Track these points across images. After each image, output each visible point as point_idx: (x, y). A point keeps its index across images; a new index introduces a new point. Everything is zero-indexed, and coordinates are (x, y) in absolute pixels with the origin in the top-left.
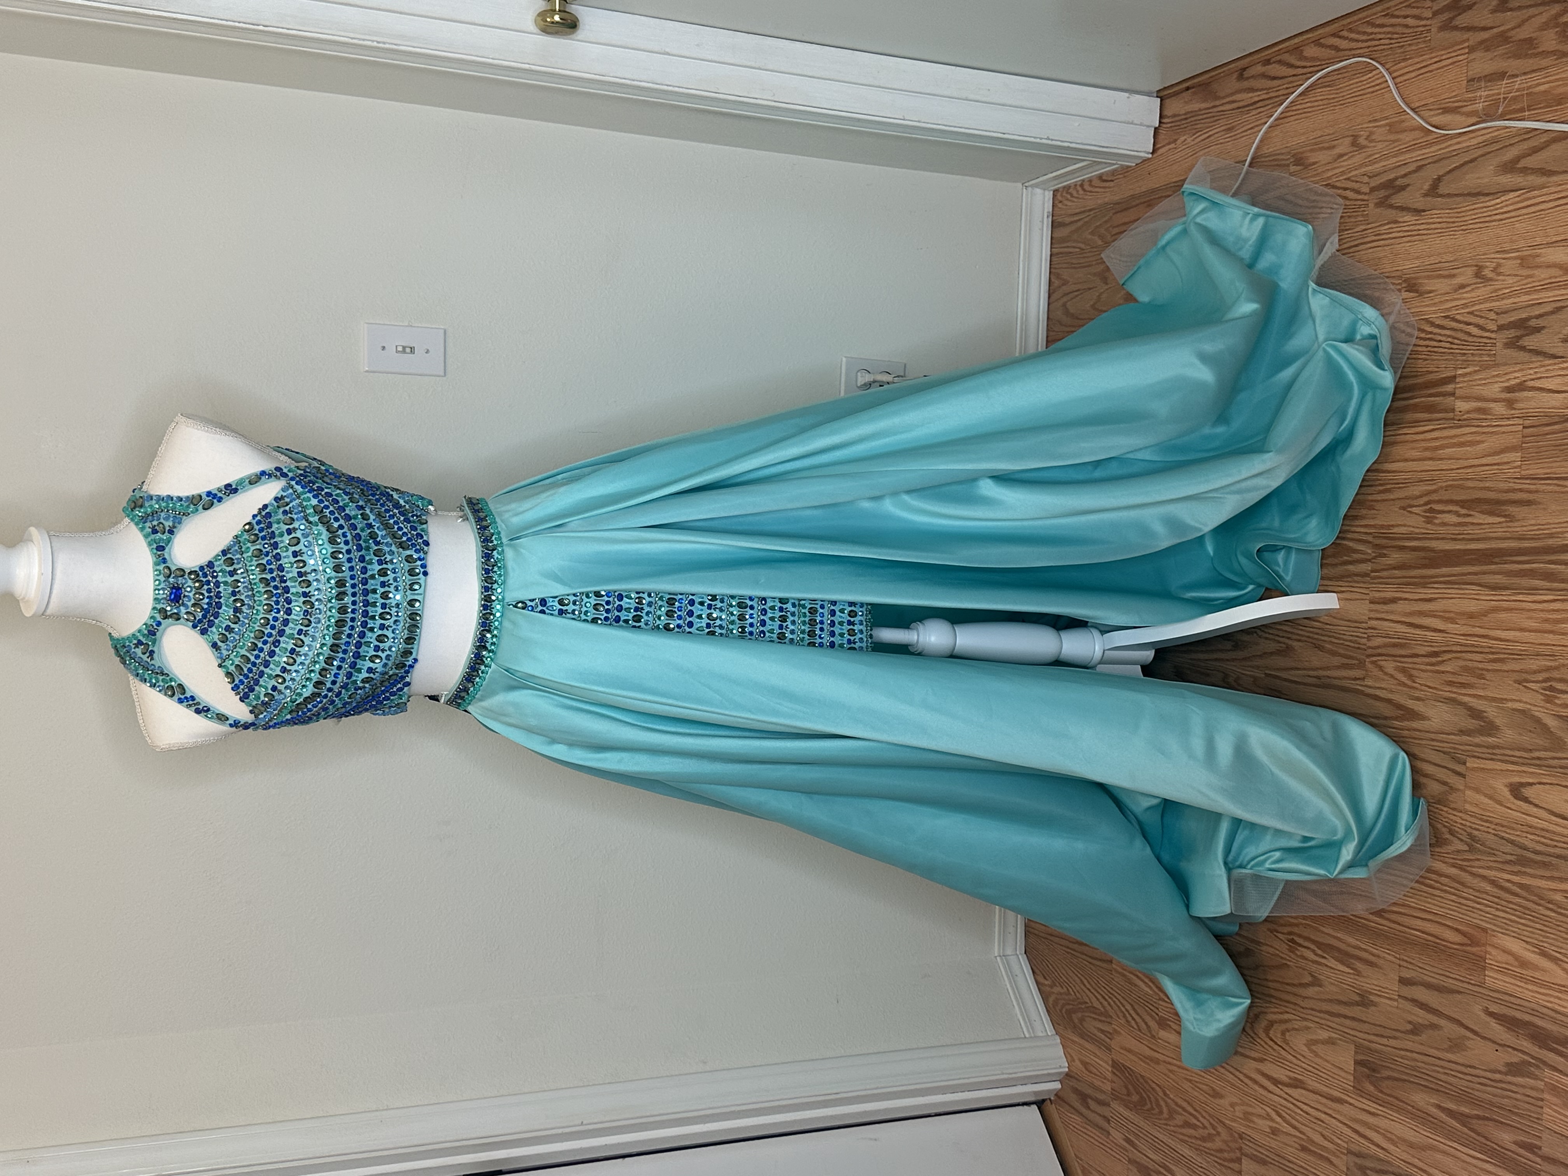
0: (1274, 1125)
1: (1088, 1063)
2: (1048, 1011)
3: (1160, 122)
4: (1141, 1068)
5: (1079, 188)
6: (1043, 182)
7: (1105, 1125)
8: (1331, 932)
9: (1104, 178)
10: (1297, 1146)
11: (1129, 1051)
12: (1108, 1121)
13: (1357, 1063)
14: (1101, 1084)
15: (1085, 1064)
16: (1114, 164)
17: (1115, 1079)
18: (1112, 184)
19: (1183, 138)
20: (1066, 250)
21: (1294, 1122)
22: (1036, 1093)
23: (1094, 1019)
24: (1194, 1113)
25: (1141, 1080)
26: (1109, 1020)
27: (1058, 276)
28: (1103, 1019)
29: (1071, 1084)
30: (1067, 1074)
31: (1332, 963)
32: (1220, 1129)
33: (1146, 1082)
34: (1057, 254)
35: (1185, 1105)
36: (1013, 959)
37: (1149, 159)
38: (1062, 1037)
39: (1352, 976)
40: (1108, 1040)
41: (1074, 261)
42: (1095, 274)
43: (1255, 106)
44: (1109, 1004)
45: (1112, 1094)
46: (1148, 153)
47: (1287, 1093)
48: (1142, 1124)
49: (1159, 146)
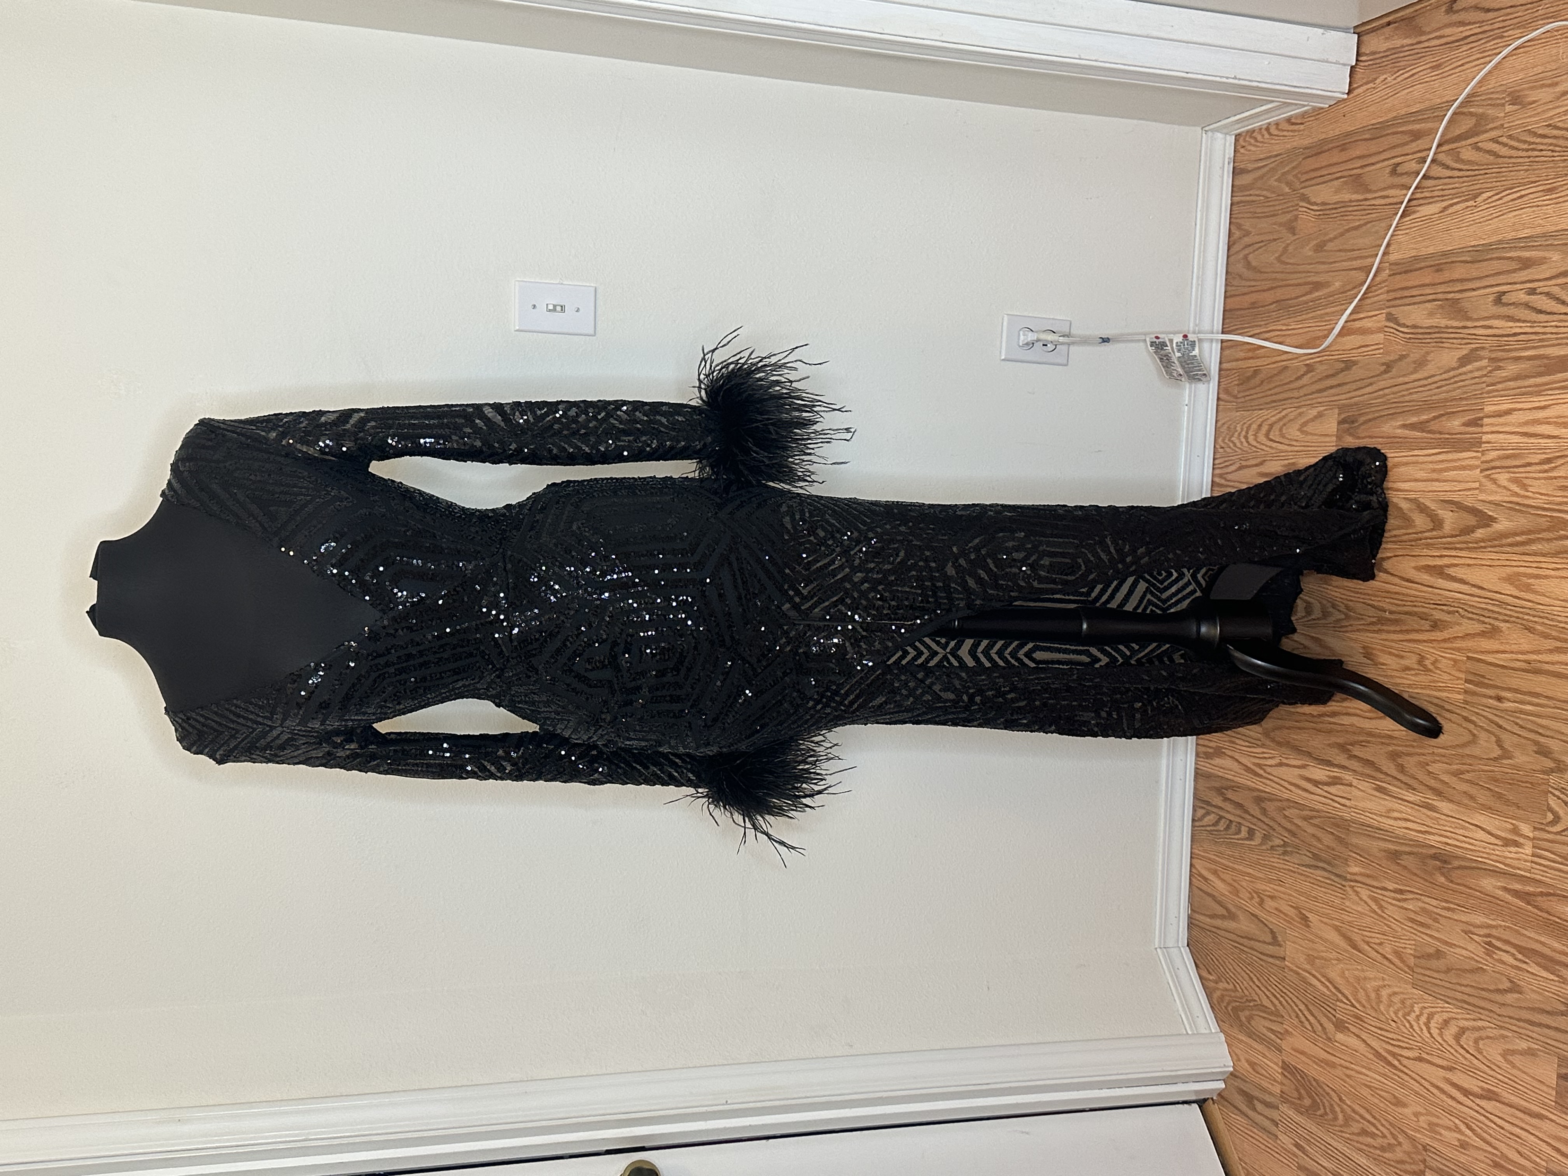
0: (1463, 1138)
1: (1255, 1063)
2: (1212, 1007)
3: (1357, 60)
4: (1313, 1071)
5: (1265, 133)
6: (1225, 126)
7: (1273, 1129)
8: (1532, 935)
9: (1293, 120)
10: (1491, 1163)
11: (1302, 1053)
12: (1277, 1125)
13: (1560, 1076)
14: (1270, 1086)
15: (1252, 1064)
16: (1305, 106)
17: (1285, 1081)
18: (1302, 127)
19: (1382, 78)
20: (1248, 198)
21: (1485, 1135)
22: (1197, 1092)
23: (1264, 1018)
24: (1372, 1120)
25: (1314, 1083)
26: (1280, 1020)
27: (1239, 227)
28: (1275, 1019)
29: (1236, 1084)
30: (1232, 1074)
31: (1534, 968)
32: (1401, 1138)
33: (1321, 1087)
34: (1238, 203)
35: (1362, 1111)
36: (1174, 952)
37: (1344, 100)
38: (1227, 1035)
39: (1557, 984)
40: (1279, 1041)
41: (1259, 210)
42: (1281, 225)
43: (1466, 41)
44: (1280, 1002)
45: (1282, 1097)
46: (1343, 93)
47: (1478, 1105)
48: (1314, 1129)
49: (1355, 86)
